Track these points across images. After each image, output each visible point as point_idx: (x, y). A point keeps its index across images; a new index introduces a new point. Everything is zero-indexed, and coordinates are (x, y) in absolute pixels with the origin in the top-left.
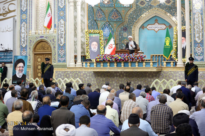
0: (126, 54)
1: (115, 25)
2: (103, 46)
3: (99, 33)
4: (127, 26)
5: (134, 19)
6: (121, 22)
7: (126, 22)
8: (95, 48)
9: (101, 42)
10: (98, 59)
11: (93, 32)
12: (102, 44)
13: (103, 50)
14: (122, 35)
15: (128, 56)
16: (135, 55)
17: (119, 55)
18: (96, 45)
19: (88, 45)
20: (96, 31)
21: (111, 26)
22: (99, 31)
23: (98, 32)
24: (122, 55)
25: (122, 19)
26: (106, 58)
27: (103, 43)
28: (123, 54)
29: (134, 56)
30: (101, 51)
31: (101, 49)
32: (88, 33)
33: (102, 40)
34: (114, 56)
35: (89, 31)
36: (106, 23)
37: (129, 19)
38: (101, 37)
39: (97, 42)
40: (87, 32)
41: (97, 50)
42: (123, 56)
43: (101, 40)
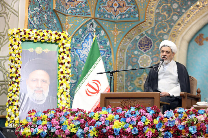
0: (148, 109)
1: (116, 32)
2: (66, 84)
3: (56, 41)
4: (151, 35)
5: (174, 15)
6: (135, 24)
7: (150, 23)
8: (40, 90)
9: (61, 70)
10: (27, 126)
11: (35, 35)
12: (64, 77)
13: (68, 100)
14: (135, 60)
15: (154, 117)
16: (188, 113)
17: (114, 111)
18: (43, 81)
19: (17, 78)
20: (46, 34)
21: (102, 33)
22: (56, 34)
23: (53, 38)
24: (128, 113)
25: (137, 16)
26: (61, 124)
27: (67, 76)
28: (132, 109)
29: (181, 121)
30: (59, 100)
31: (59, 94)
32: (18, 39)
33: (66, 64)
34: (95, 118)
35: (22, 33)
36: (88, 25)
37: (158, 14)
38: (62, 54)
39: (48, 71)
40: (17, 36)
41: (47, 98)
42: (135, 119)
43: (62, 64)
